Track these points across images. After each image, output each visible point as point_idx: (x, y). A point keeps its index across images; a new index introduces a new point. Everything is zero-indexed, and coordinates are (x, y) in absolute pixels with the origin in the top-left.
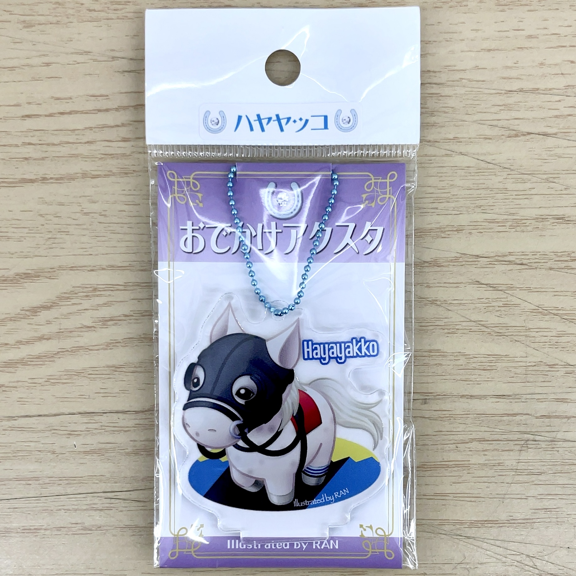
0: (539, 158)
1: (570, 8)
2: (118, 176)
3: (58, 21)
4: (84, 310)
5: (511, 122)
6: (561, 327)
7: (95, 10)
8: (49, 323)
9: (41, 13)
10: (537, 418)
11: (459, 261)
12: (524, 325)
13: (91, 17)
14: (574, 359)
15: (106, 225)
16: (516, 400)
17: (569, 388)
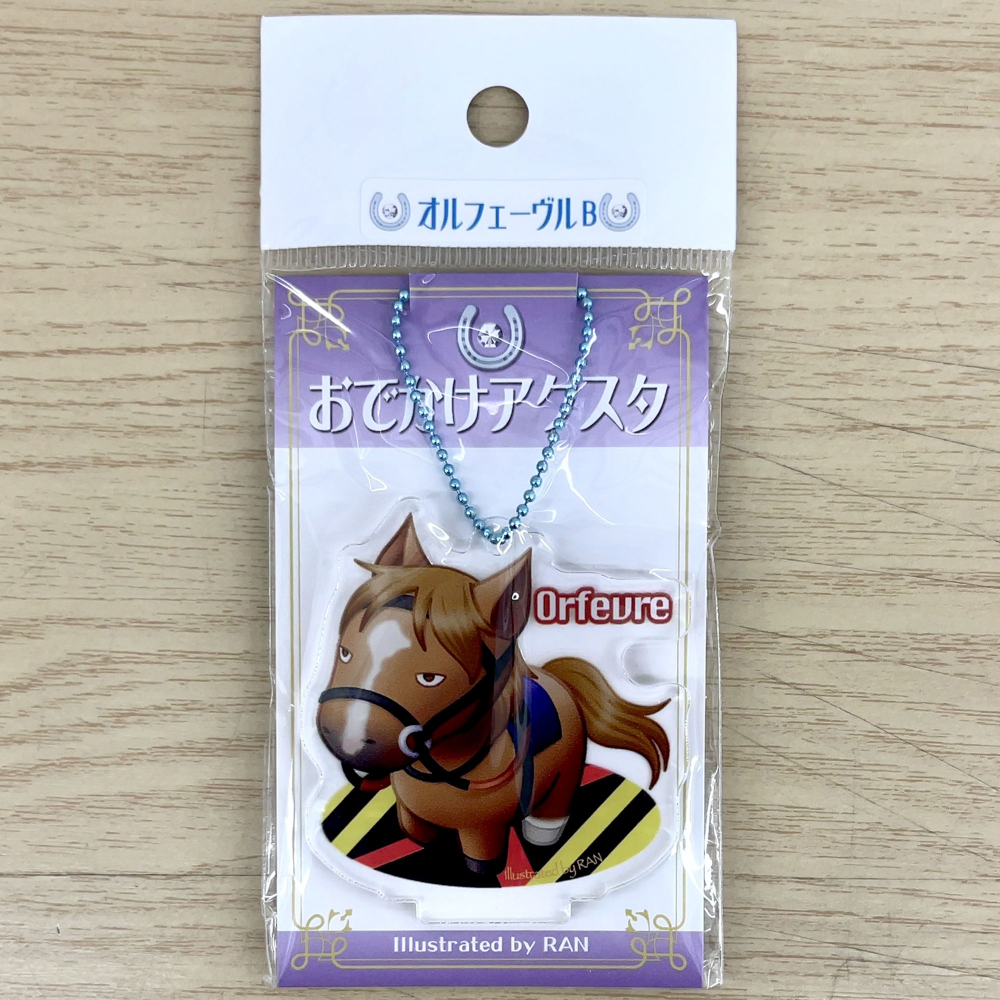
0: (893, 468)
2: (156, 466)
3: (64, 192)
4: (87, 694)
5: (845, 404)
7: (130, 176)
8: (23, 714)
9: (35, 176)
10: (867, 921)
11: (744, 640)
14: (936, 821)
15: (131, 550)
16: (833, 889)
17: (927, 871)
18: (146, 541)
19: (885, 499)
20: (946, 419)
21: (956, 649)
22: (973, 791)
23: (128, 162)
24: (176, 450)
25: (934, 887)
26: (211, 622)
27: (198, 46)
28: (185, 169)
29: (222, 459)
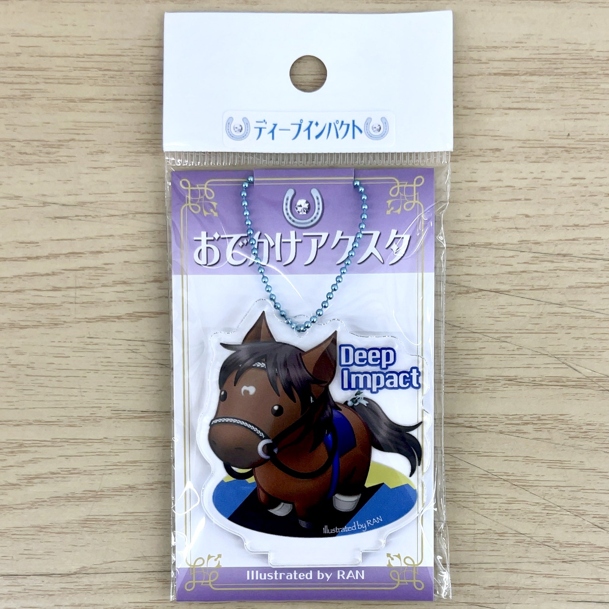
0: (491, 316)
1: (526, 160)
2: (47, 327)
4: (10, 466)
5: (462, 278)
6: (512, 493)
7: (26, 153)
10: (485, 588)
12: (473, 491)
13: (22, 160)
14: (525, 527)
15: (33, 378)
16: (464, 570)
17: (519, 557)
18: (43, 373)
19: (488, 334)
20: (522, 285)
21: (533, 424)
22: (546, 508)
23: (25, 145)
24: (59, 317)
25: (524, 567)
26: (83, 420)
27: (64, 74)
28: (59, 148)
29: (87, 322)
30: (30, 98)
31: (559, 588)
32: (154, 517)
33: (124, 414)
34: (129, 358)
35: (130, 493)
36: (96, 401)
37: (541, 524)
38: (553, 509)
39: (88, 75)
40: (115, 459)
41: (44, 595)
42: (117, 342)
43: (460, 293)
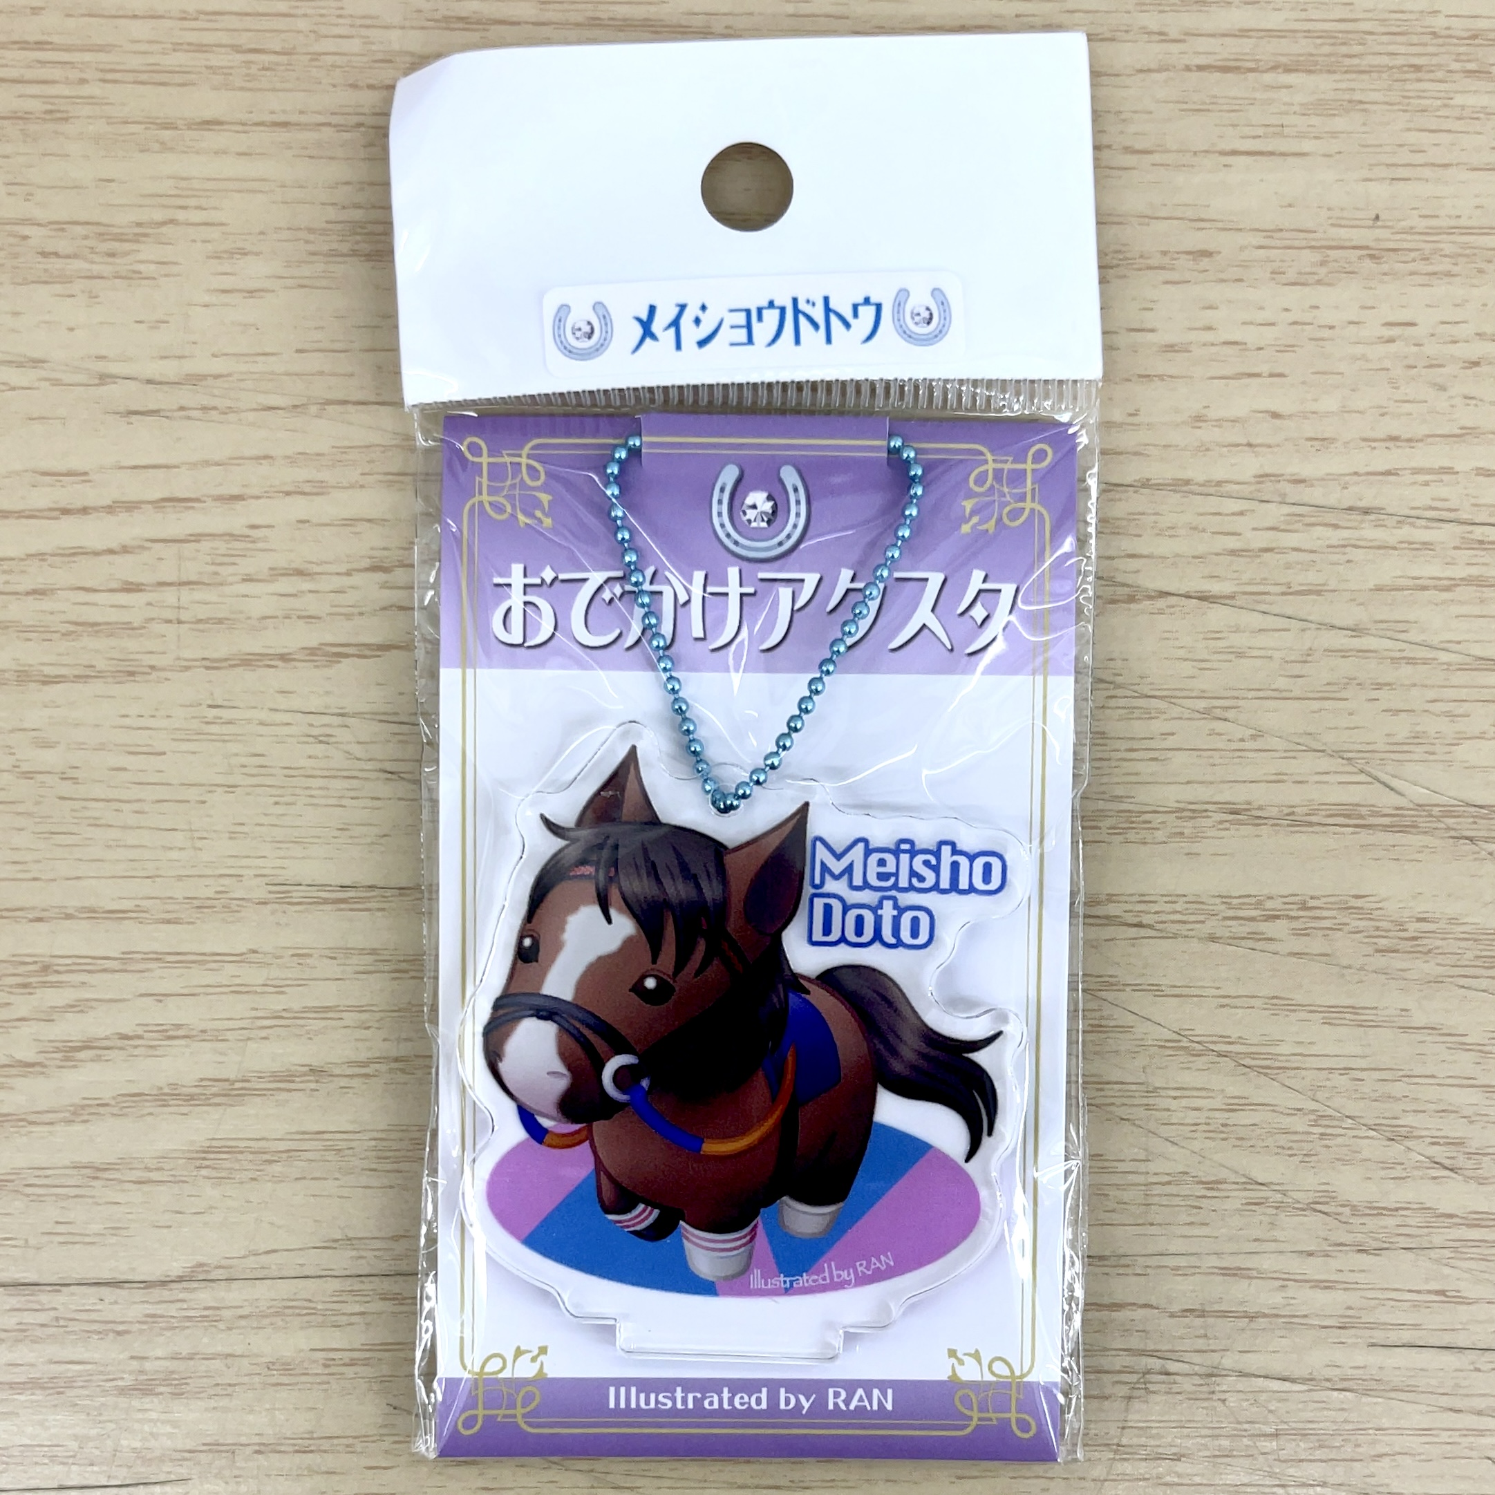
1: (1274, 279)
6: (1235, 1087)
12: (1142, 1079)
13: (46, 270)
30: (66, 119)
31: (1350, 1313)
32: (373, 1143)
33: (297, 894)
34: (310, 757)
35: (313, 1086)
36: (231, 862)
37: (1307, 1159)
38: (1336, 1123)
39: (208, 63)
40: (276, 1003)
41: (106, 1332)
42: (279, 717)
43: (1113, 602)
